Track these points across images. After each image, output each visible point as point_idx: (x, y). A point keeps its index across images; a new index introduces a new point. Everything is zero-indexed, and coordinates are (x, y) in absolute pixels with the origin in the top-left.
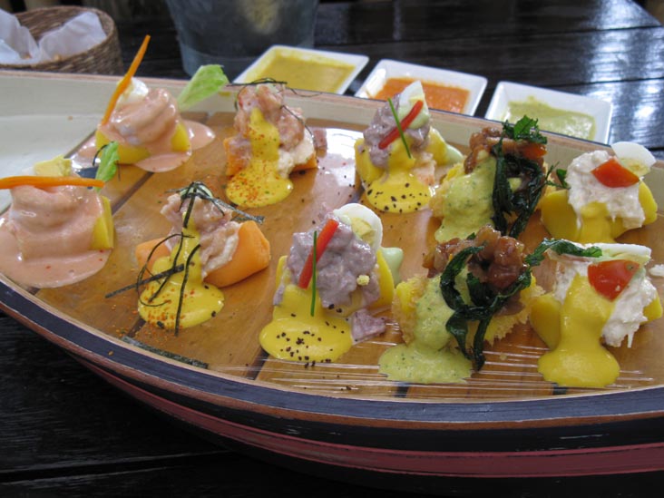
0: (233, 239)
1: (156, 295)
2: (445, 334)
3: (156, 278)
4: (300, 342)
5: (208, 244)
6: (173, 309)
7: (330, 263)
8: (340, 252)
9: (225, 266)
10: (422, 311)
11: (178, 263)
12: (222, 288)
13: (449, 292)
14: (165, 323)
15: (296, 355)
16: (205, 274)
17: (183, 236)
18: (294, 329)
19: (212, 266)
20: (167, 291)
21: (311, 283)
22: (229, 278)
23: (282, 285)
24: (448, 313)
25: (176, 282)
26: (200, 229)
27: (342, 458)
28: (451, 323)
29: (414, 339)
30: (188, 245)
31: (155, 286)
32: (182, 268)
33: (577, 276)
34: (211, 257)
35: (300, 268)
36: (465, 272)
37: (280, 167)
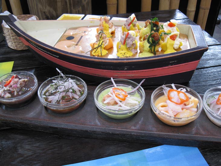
0: (108, 41)
1: (96, 51)
2: (149, 48)
3: (95, 48)
4: (124, 54)
5: (105, 41)
6: (100, 53)
7: (128, 40)
8: (129, 38)
9: (107, 45)
10: (145, 45)
11: (100, 45)
12: (107, 50)
13: (148, 42)
14: (99, 55)
15: (124, 56)
16: (104, 47)
17: (100, 40)
18: (123, 52)
19: (106, 45)
20: (98, 50)
21: (125, 43)
22: (108, 48)
23: (120, 45)
24: (149, 45)
25: (99, 49)
26: (103, 38)
27: (133, 75)
28: (150, 47)
29: (144, 50)
30: (101, 41)
31: (95, 50)
32: (100, 46)
33: (168, 38)
34: (105, 43)
35: (123, 41)
36: (150, 39)
37: (109, 32)
